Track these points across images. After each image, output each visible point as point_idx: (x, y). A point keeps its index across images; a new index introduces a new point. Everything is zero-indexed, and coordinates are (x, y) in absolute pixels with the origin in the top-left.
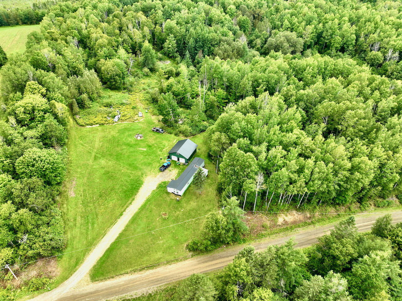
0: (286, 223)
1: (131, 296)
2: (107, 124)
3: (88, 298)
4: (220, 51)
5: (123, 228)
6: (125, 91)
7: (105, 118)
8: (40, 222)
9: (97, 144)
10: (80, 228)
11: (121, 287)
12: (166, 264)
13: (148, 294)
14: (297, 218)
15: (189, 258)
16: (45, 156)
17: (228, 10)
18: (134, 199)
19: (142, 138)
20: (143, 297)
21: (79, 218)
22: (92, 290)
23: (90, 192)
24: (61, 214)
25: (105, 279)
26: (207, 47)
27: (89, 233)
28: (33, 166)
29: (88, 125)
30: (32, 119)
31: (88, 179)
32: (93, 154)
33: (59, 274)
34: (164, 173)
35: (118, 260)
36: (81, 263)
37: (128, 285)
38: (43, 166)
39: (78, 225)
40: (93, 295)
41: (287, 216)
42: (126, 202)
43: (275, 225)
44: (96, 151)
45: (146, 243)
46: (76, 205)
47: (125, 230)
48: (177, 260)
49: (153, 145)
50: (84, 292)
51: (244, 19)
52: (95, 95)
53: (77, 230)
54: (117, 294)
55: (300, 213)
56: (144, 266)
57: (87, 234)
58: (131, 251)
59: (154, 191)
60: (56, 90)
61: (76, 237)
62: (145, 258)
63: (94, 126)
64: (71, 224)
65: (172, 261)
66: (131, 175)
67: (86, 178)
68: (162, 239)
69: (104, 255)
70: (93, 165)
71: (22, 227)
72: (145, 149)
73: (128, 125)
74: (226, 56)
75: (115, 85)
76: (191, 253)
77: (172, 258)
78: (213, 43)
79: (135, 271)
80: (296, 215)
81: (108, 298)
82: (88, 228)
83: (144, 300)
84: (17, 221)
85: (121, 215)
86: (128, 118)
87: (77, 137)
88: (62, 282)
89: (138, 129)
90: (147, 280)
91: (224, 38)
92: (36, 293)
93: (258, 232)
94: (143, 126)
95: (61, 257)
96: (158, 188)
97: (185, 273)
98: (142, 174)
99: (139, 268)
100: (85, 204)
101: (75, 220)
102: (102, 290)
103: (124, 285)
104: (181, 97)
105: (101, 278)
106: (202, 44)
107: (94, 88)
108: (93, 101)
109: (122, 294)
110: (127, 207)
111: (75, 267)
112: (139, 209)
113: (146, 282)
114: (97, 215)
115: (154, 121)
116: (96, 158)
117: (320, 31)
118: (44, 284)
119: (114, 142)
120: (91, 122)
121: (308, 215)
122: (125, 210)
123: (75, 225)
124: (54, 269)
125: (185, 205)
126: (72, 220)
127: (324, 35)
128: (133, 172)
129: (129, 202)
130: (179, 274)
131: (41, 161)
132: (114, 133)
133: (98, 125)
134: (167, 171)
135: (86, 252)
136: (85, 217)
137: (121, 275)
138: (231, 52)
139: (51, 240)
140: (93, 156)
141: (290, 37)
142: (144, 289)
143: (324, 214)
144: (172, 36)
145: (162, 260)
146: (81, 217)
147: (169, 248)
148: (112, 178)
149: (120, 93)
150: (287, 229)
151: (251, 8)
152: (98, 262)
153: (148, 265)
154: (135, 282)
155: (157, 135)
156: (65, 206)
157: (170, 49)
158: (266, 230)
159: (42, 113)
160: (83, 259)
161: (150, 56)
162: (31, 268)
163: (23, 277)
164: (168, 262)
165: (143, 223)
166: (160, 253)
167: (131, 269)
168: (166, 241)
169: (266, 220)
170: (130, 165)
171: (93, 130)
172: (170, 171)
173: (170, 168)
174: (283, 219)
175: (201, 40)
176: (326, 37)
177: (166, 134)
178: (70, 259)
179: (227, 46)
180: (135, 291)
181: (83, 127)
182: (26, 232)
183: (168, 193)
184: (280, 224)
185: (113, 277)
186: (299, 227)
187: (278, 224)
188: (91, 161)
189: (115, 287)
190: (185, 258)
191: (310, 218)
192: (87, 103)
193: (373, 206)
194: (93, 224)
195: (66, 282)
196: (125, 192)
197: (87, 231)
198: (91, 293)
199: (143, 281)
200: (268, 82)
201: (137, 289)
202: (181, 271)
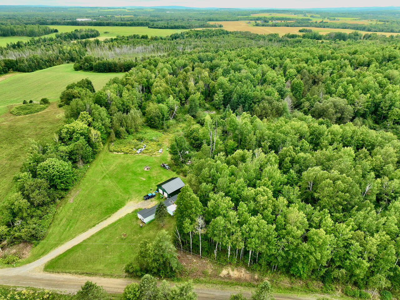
0: (229, 276)
1: (61, 292)
2: (130, 153)
3: (33, 282)
4: (258, 108)
5: (88, 237)
6: (162, 130)
7: (132, 148)
8: (35, 214)
9: (112, 168)
10: (61, 228)
11: (58, 282)
12: (102, 276)
13: (73, 295)
14: (243, 276)
15: (122, 278)
16: (57, 166)
17: (287, 73)
18: (110, 216)
19: (148, 170)
20: (69, 296)
21: (64, 220)
22: (39, 277)
23: (84, 202)
24: (54, 213)
25: (53, 272)
26: (248, 103)
27: (64, 233)
28: (47, 170)
29: (115, 151)
30: (70, 139)
31: (89, 192)
32: (105, 174)
33: (27, 257)
34: (146, 202)
35: (70, 260)
36: (46, 254)
37: (65, 283)
38: (53, 173)
39: (61, 225)
40: (37, 281)
41: (233, 270)
42: (103, 217)
43: (216, 276)
44: (108, 172)
45: (98, 254)
46: (69, 209)
47: (89, 239)
48: (112, 276)
49: (153, 177)
50: (34, 277)
51: (298, 82)
52: (133, 130)
53: (58, 228)
54: (53, 286)
55: (248, 272)
56: (85, 271)
57: (63, 233)
58: (83, 257)
59: (129, 214)
60: (99, 120)
61: (54, 234)
62: (90, 266)
63: (119, 153)
64: (57, 222)
65: (107, 275)
66: (120, 197)
67: (87, 192)
68: (111, 255)
69: (63, 254)
70: (99, 183)
71: (20, 214)
72: (144, 179)
73: (145, 158)
74: (263, 113)
75: (153, 124)
76: (125, 274)
77: (109, 273)
78: (255, 100)
79: (76, 273)
80: (243, 272)
81: (46, 287)
82: (66, 229)
83: (68, 299)
84: (17, 207)
85: (94, 226)
86: (149, 151)
87: (102, 159)
88: (25, 264)
89: (151, 162)
90: (80, 284)
91: (266, 97)
92: (6, 265)
93: (197, 277)
94: (156, 160)
95: (36, 245)
96: (133, 212)
97: (111, 289)
98: (129, 198)
99: (80, 271)
100: (75, 211)
101: (61, 220)
102: (45, 280)
103: (62, 281)
104: (199, 142)
105: (51, 270)
106: (245, 100)
107: (133, 124)
108: (129, 134)
109: (56, 288)
110: (102, 221)
111: (40, 256)
112: (109, 225)
113: (78, 285)
114: (78, 221)
115: (168, 158)
116: (104, 178)
117: (378, 101)
118: (14, 261)
119: (126, 168)
120: (119, 149)
121: (256, 277)
122: (98, 223)
123: (59, 224)
124: (27, 253)
125: (145, 232)
126: (59, 220)
127: (382, 105)
128: (123, 195)
129: (106, 217)
130: (106, 288)
131: (53, 169)
132: (130, 162)
133: (123, 153)
134: (149, 200)
135: (54, 247)
136: (69, 220)
137: (65, 272)
138: (269, 111)
139: (34, 229)
140: (103, 176)
141: (338, 103)
142: (73, 290)
143: (275, 281)
144: (221, 90)
145: (100, 272)
146: (67, 219)
147: (112, 263)
148: (105, 196)
149: (156, 132)
150: (227, 284)
151: (312, 73)
152: (56, 258)
153: (88, 272)
154: (71, 282)
155: (162, 170)
156: (61, 208)
157: (217, 101)
158: (205, 278)
159: (78, 135)
160: (49, 251)
161: (193, 105)
162: (15, 247)
163: (6, 251)
164: (104, 275)
165: (104, 237)
166: (102, 266)
167: (74, 271)
168: (113, 258)
169: (210, 268)
170: (124, 189)
171: (116, 156)
172: (152, 201)
173: (153, 199)
174: (228, 273)
175: (244, 96)
176: (384, 108)
177: (170, 171)
178: (41, 248)
179: (266, 105)
180: (66, 289)
181: (111, 153)
182: (22, 218)
183: (137, 218)
184: (223, 276)
185: (58, 273)
186: (241, 285)
187: (221, 275)
188: (99, 179)
189: (55, 280)
190: (119, 277)
191: (258, 280)
192: (123, 135)
193: (340, 292)
194: (71, 227)
195: (28, 265)
196: (107, 209)
197: (64, 231)
198: (37, 279)
199: (76, 283)
200: (274, 141)
201: (68, 288)
202: (109, 285)
